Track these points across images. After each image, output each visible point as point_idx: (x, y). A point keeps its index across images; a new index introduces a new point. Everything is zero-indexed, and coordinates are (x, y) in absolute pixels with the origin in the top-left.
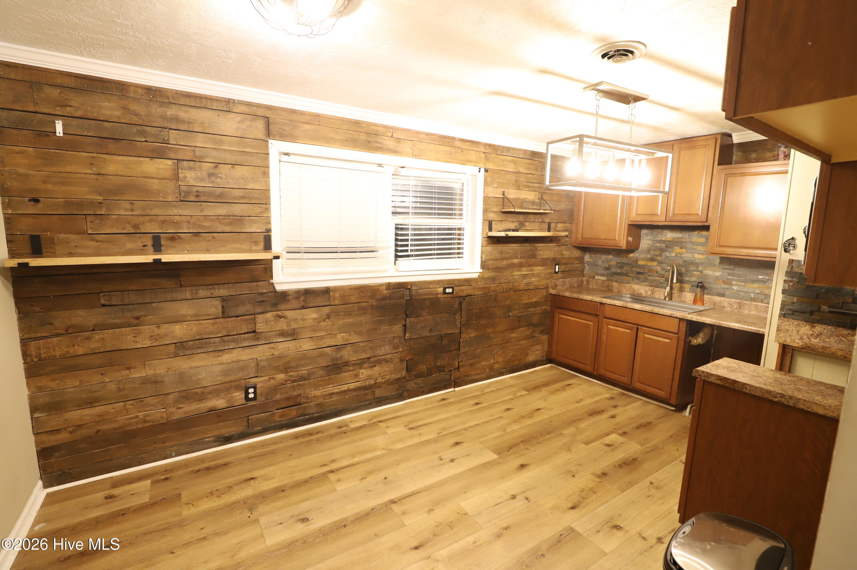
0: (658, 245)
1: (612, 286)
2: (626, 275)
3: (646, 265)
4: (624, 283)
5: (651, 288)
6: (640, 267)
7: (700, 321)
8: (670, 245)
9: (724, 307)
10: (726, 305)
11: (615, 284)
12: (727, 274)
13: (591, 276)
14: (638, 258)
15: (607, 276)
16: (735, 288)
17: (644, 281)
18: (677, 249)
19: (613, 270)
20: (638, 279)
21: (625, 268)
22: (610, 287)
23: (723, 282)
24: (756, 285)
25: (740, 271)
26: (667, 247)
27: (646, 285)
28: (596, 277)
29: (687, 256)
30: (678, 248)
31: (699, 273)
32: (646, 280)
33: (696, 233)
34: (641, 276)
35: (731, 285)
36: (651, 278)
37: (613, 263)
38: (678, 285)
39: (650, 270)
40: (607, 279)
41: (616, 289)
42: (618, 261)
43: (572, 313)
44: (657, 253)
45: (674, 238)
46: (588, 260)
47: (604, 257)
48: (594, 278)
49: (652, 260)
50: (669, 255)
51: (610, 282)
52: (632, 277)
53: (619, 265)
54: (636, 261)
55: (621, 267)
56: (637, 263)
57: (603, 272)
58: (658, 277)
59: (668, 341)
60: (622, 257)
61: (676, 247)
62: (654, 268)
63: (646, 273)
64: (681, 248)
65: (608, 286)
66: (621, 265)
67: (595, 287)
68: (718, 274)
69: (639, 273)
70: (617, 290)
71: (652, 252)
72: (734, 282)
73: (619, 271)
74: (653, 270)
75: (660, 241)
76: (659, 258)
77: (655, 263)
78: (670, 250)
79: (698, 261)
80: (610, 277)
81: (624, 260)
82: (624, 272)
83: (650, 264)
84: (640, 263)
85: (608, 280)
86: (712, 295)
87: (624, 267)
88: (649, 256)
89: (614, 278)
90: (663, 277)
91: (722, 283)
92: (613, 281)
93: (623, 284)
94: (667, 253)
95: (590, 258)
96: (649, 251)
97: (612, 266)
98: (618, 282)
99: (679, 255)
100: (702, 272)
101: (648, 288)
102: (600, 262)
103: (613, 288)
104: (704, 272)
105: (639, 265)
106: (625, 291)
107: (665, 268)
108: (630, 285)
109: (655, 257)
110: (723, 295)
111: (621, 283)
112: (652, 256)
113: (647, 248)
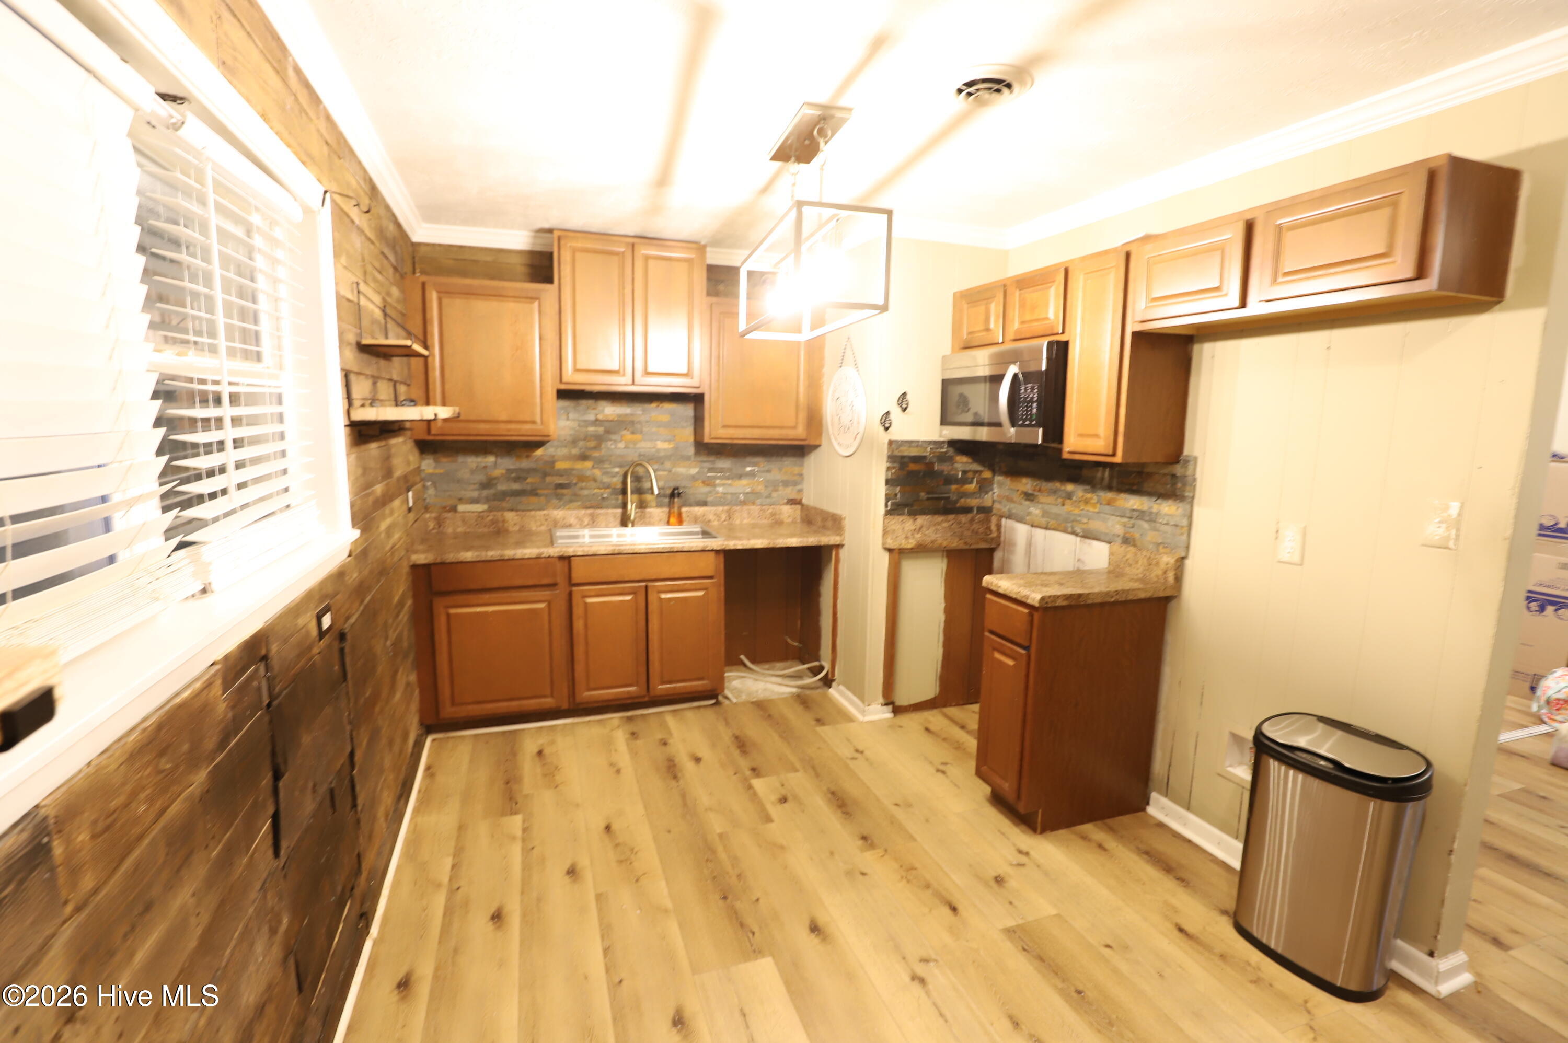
0: (591, 429)
1: (504, 521)
2: (533, 493)
3: (573, 469)
4: (530, 510)
5: (590, 511)
6: (560, 473)
7: (739, 547)
8: (612, 428)
9: (709, 521)
10: (711, 517)
11: (510, 516)
12: (706, 470)
13: (445, 508)
14: (553, 456)
15: (487, 500)
16: (720, 489)
17: (571, 501)
18: (627, 435)
19: (502, 487)
20: (559, 497)
21: (529, 480)
22: (501, 524)
23: (703, 482)
24: (744, 482)
25: (724, 463)
26: (608, 432)
27: (578, 508)
28: (461, 508)
29: (645, 446)
30: (628, 433)
31: (665, 473)
32: (576, 497)
33: (654, 405)
34: (565, 491)
35: (715, 486)
36: (586, 492)
37: (497, 472)
38: (635, 497)
39: (582, 478)
40: (489, 507)
41: (515, 524)
42: (512, 467)
43: (486, 597)
44: (592, 444)
45: (619, 416)
46: (431, 471)
47: (472, 461)
48: (454, 509)
49: (584, 457)
50: (613, 447)
51: (499, 514)
52: (546, 496)
53: (514, 475)
54: (552, 463)
55: (517, 479)
56: (553, 467)
57: (475, 494)
58: (599, 488)
59: (701, 593)
60: (519, 457)
61: (624, 432)
62: (588, 473)
63: (576, 484)
64: (633, 433)
65: (494, 522)
66: (519, 475)
67: (460, 530)
68: (694, 471)
69: (561, 486)
70: (517, 528)
71: (581, 443)
72: (718, 481)
73: (516, 486)
74: (587, 477)
75: (597, 422)
76: (596, 454)
77: (588, 464)
78: (613, 437)
79: (662, 454)
80: (496, 503)
81: (525, 464)
82: (529, 488)
83: (579, 465)
84: (560, 465)
85: (490, 510)
86: (690, 505)
87: (526, 479)
88: (575, 451)
89: (504, 504)
90: (608, 487)
91: (701, 485)
92: (503, 509)
93: (528, 513)
94: (609, 443)
95: (435, 468)
96: (574, 442)
97: (496, 478)
98: (517, 511)
99: (631, 446)
100: (670, 471)
101: (583, 512)
102: (464, 474)
103: (506, 525)
104: (674, 470)
105: (559, 470)
106: (537, 527)
107: (609, 470)
108: (545, 512)
109: (588, 453)
110: (704, 504)
111: (523, 511)
112: (582, 450)
113: (571, 435)
